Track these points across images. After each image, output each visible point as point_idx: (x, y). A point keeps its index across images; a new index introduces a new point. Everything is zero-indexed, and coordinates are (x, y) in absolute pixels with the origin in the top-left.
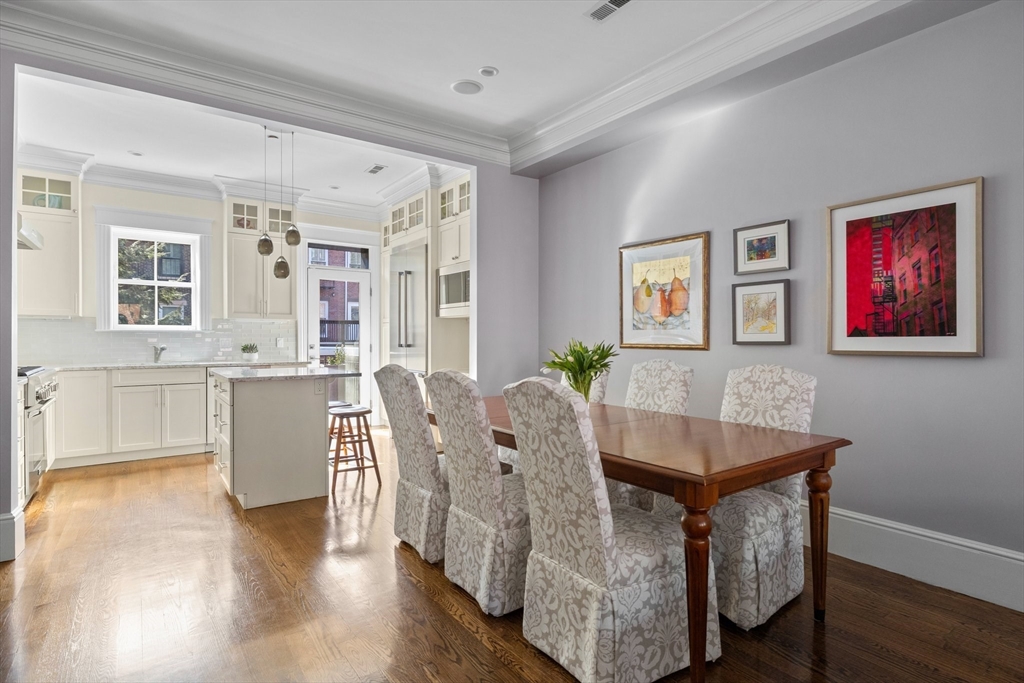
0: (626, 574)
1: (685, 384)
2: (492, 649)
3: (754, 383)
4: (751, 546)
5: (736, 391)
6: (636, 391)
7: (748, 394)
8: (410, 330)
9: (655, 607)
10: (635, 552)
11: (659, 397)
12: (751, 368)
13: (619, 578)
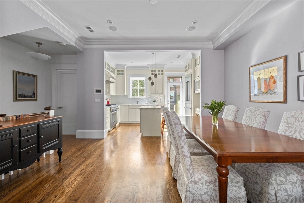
0: (197, 180)
1: (265, 116)
2: (168, 188)
3: (296, 118)
4: (273, 188)
5: (286, 121)
6: (246, 117)
7: (292, 123)
8: (188, 97)
9: (211, 196)
10: (203, 174)
11: (253, 120)
12: (295, 111)
13: (193, 181)
